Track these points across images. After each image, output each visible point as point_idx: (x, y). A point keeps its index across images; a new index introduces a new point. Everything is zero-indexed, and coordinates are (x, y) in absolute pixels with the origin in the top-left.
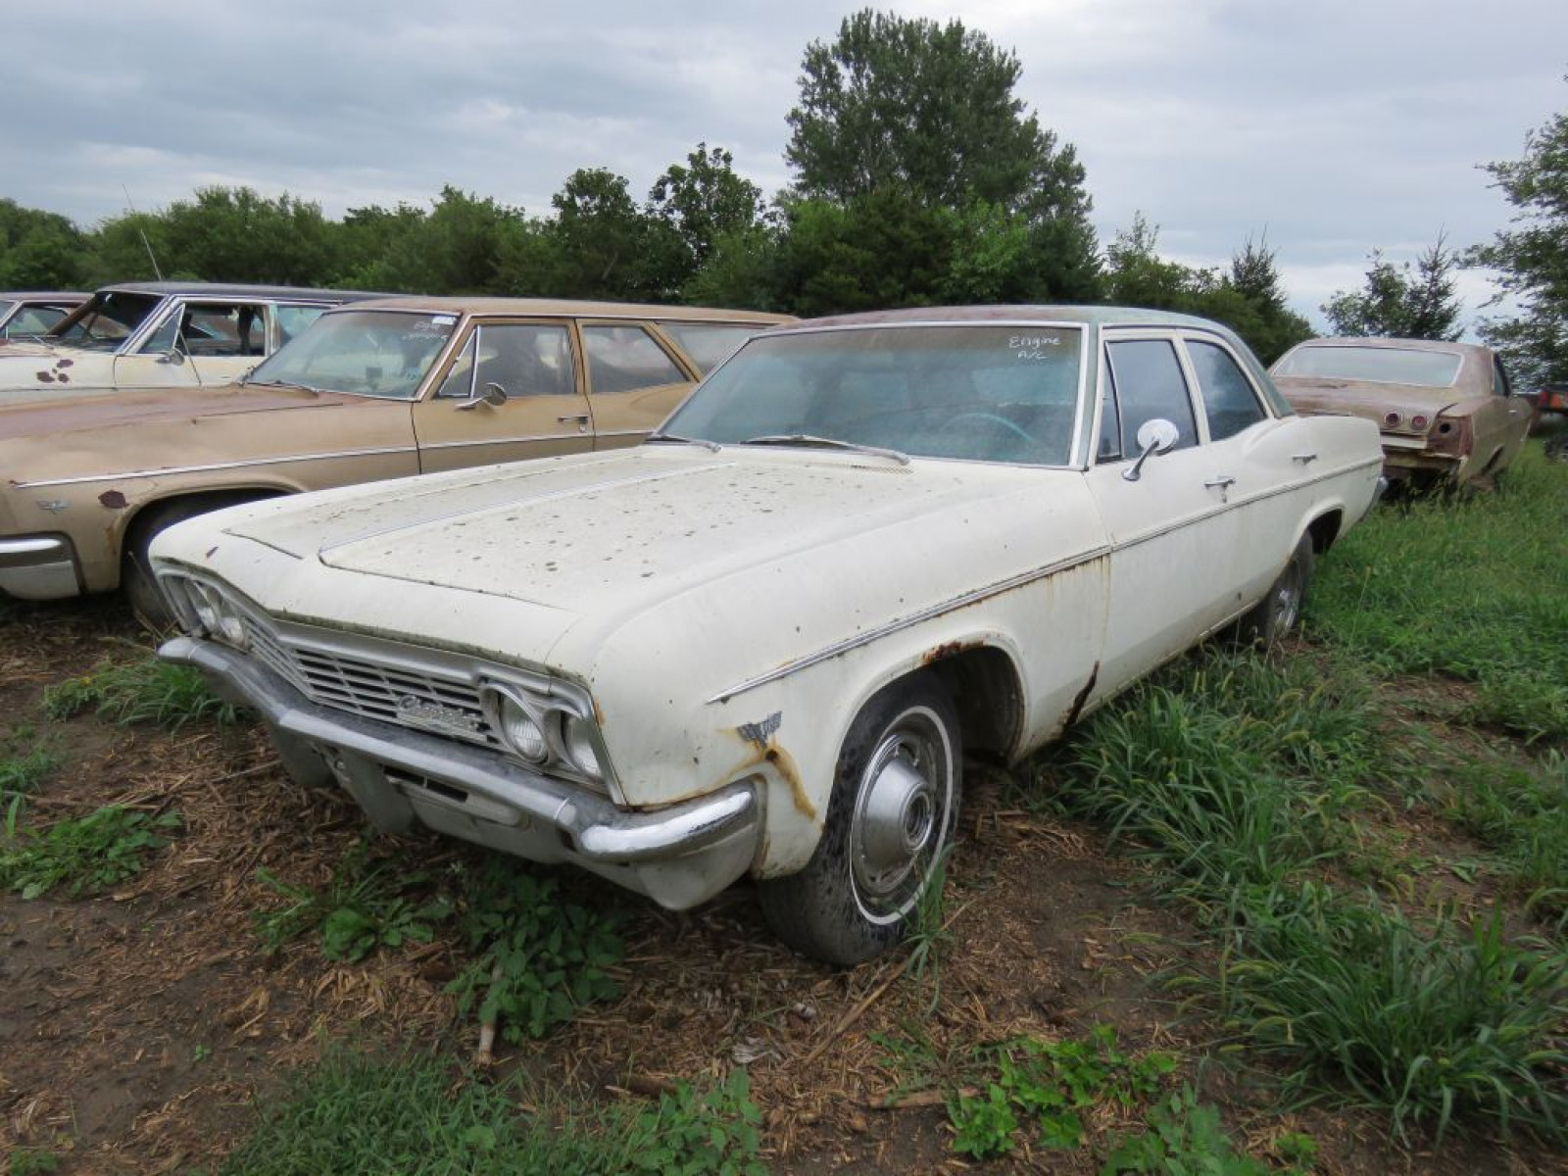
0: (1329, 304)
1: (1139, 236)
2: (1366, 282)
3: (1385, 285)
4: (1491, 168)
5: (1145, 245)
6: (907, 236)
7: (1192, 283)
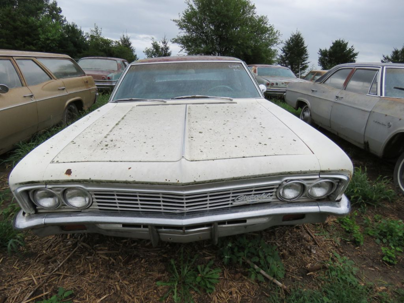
0: (145, 51)
1: (97, 31)
2: (152, 46)
3: (156, 46)
4: (174, 21)
5: (99, 33)
6: (20, 26)
7: (114, 44)
